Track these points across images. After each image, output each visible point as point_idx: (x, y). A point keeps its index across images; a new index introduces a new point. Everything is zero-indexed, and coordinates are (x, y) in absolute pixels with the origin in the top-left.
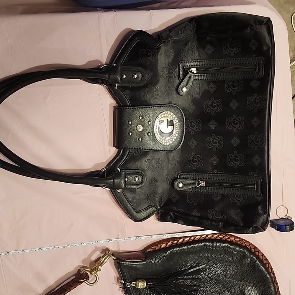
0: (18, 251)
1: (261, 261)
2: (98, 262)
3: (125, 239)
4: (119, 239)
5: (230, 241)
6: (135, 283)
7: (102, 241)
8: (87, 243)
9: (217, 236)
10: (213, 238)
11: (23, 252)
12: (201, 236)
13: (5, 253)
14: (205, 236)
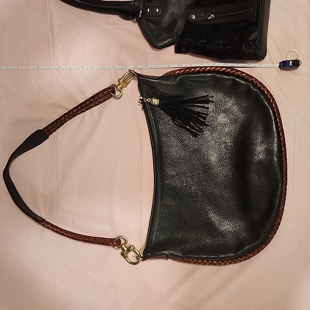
0: (67, 67)
1: (265, 96)
2: (125, 81)
3: (147, 66)
4: (143, 66)
5: (237, 74)
6: (150, 99)
7: (130, 67)
8: (118, 67)
9: (225, 69)
10: (221, 70)
11: (70, 68)
12: (211, 67)
13: (57, 67)
14: (214, 68)
